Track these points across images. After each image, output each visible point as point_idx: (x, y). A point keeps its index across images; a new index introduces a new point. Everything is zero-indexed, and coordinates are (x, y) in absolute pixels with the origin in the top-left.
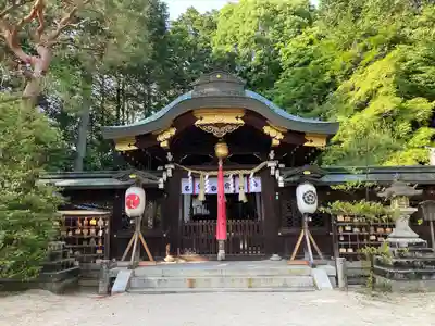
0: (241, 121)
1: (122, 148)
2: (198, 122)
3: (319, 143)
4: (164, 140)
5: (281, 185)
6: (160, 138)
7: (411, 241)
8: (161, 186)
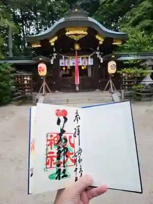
0: (86, 33)
1: (35, 46)
2: (67, 33)
3: (118, 43)
4: (52, 42)
5: (102, 61)
6: (51, 41)
7: (150, 83)
8: (52, 63)
